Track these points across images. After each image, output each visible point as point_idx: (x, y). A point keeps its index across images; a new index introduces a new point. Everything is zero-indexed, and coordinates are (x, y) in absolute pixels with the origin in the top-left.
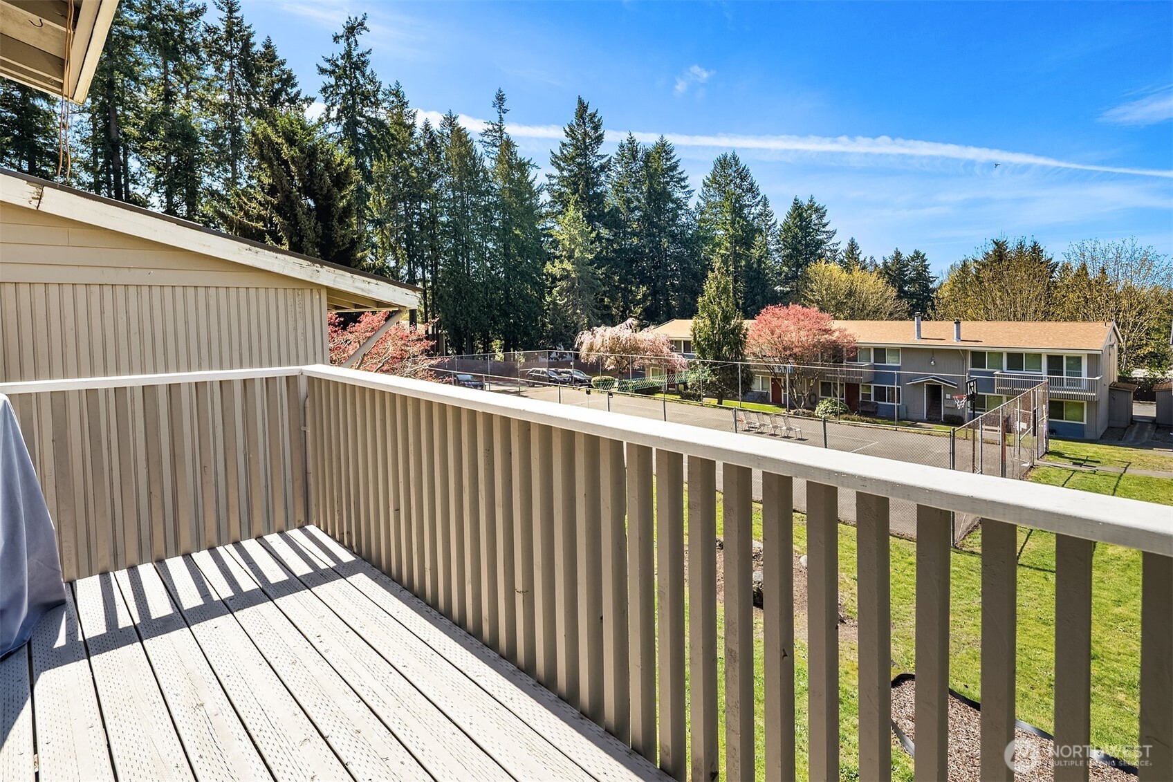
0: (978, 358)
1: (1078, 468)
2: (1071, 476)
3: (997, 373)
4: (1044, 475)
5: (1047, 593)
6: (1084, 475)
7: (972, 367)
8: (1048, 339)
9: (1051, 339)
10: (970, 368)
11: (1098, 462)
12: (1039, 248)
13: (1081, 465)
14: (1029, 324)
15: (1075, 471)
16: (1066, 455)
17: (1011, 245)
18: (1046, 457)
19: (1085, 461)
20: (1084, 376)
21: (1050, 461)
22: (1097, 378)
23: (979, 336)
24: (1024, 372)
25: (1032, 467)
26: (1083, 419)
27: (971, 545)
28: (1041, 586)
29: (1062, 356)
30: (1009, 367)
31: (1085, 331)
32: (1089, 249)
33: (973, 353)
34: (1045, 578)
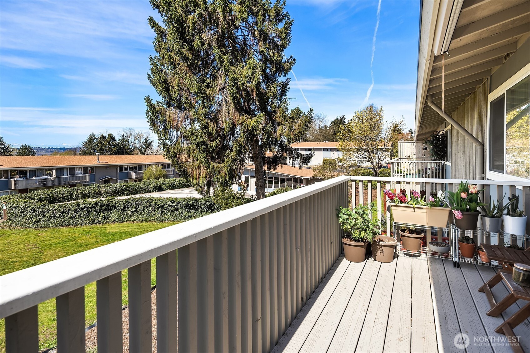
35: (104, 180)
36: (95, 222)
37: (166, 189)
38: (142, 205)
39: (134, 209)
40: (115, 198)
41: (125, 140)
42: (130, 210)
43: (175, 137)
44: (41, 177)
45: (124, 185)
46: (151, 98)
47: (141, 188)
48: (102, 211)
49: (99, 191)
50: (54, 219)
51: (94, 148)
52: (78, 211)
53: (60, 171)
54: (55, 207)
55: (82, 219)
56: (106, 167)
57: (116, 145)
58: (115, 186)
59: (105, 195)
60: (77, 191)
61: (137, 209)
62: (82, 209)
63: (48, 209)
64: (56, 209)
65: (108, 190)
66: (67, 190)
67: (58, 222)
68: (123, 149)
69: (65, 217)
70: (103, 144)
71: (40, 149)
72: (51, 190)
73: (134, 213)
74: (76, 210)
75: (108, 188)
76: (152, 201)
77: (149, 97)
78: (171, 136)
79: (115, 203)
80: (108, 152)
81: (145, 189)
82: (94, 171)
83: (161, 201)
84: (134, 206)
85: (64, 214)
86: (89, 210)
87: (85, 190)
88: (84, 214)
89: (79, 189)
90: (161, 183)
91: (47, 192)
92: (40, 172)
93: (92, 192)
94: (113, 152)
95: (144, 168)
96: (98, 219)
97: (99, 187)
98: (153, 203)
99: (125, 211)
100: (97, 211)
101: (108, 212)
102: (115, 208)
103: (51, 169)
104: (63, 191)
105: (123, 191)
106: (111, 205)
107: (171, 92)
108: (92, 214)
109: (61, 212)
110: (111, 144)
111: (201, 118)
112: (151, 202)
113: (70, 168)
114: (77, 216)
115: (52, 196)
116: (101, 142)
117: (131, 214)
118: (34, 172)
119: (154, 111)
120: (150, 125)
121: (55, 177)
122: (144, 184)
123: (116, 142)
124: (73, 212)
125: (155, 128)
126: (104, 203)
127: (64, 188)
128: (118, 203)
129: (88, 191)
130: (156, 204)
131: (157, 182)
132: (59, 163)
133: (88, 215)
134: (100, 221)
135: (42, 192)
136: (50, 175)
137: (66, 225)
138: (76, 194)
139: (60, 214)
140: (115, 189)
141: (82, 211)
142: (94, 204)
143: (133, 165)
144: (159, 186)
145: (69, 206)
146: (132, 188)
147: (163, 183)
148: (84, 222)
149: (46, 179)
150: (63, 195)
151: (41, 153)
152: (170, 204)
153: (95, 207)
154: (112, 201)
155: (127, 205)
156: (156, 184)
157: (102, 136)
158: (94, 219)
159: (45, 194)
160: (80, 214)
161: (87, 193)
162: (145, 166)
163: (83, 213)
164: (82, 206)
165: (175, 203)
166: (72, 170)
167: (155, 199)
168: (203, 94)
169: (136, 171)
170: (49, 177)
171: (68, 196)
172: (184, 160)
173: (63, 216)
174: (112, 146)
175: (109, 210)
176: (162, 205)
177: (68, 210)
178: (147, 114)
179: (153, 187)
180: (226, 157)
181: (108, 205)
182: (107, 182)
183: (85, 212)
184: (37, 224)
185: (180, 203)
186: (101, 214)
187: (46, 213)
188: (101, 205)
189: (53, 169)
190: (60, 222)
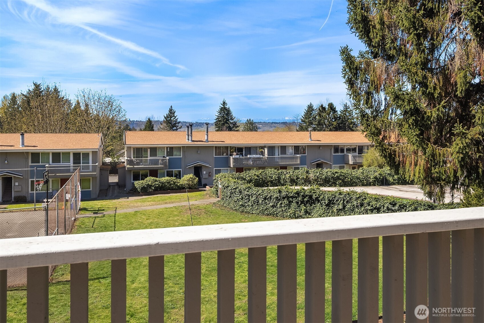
0: (36, 156)
1: (96, 215)
2: (95, 220)
3: (47, 165)
4: (82, 223)
5: (103, 290)
6: (100, 218)
7: (32, 163)
8: (73, 144)
9: (74, 143)
10: (30, 164)
11: (104, 210)
12: (58, 90)
13: (97, 213)
14: (62, 135)
15: (95, 218)
16: (89, 209)
17: (43, 87)
18: (80, 212)
19: (98, 210)
20: (91, 164)
21: (83, 214)
22: (97, 164)
23: (35, 143)
24: (61, 164)
25: (75, 220)
26: (90, 187)
27: (57, 277)
28: (99, 288)
29: (80, 153)
30: (53, 162)
31: (90, 138)
32: (87, 93)
33: (33, 154)
34: (99, 282)
35: (317, 164)
36: (296, 216)
37: (394, 184)
38: (352, 202)
39: (341, 207)
40: (319, 189)
41: (348, 111)
42: (336, 206)
43: (384, 104)
44: (254, 156)
45: (336, 172)
46: (350, 47)
47: (358, 178)
48: (304, 204)
49: (307, 177)
50: (257, 205)
51: (311, 122)
52: (279, 200)
53: (271, 149)
54: (258, 191)
55: (283, 210)
56: (319, 147)
57: (337, 117)
58: (326, 172)
59: (314, 182)
60: (285, 175)
61: (344, 207)
62: (284, 198)
63: (252, 193)
64: (259, 194)
65: (317, 177)
66: (276, 173)
67: (261, 210)
68: (346, 123)
69: (267, 205)
70: (323, 116)
71: (265, 124)
72: (261, 171)
73: (341, 212)
74: (277, 198)
75: (318, 175)
76: (365, 198)
77: (347, 47)
78: (377, 103)
79: (319, 195)
80: (327, 127)
81: (363, 180)
82: (305, 151)
83: (376, 201)
84: (341, 202)
85: (266, 201)
86: (291, 199)
87: (293, 174)
88: (286, 204)
89: (287, 173)
90: (386, 173)
91: (256, 173)
92: (254, 150)
93: (300, 178)
94: (334, 128)
95: (366, 150)
96: (299, 212)
97: (307, 172)
98: (366, 201)
99: (330, 207)
100: (299, 202)
101: (311, 206)
102: (319, 201)
103: (263, 147)
104: (271, 173)
105: (336, 180)
106: (314, 197)
107: (371, 35)
108: (294, 205)
109: (263, 198)
110: (331, 117)
111: (414, 70)
112: (362, 200)
113: (281, 146)
114: (278, 206)
115: (261, 178)
116: (320, 115)
117: (337, 213)
118: (249, 150)
119: (352, 67)
120: (347, 87)
121: (267, 156)
122: (363, 173)
123: (337, 114)
124: (275, 200)
125: (355, 92)
126: (307, 193)
127: (273, 169)
128: (322, 196)
129: (296, 176)
130: (369, 203)
131: (380, 171)
132: (271, 140)
133: (289, 207)
134: (301, 216)
135: (254, 173)
136: (262, 153)
137: (268, 215)
138: (284, 179)
139: (263, 200)
140: (325, 177)
141: (283, 200)
142: (295, 193)
143: (351, 145)
144: (383, 178)
145: (271, 192)
146: (346, 177)
147: (388, 174)
148: (285, 214)
149: (258, 158)
150: (271, 178)
151: (266, 128)
152: (390, 206)
153: (296, 197)
154: (315, 191)
155: (332, 199)
156: (379, 174)
157: (322, 106)
158: (295, 211)
159: (255, 175)
160: (281, 204)
161: (295, 178)
162: (367, 147)
163: (284, 203)
164: (284, 194)
165: (398, 205)
166: (283, 149)
167: (369, 196)
168: (417, 30)
169: (355, 154)
170: (261, 156)
171: (276, 180)
172: (393, 140)
173: (265, 203)
174: (332, 119)
175: (312, 203)
176: (378, 206)
177: (270, 197)
178: (344, 72)
179: (375, 178)
180: (454, 136)
181: (311, 197)
182: (319, 166)
183: (286, 201)
184: (242, 208)
185: (405, 208)
186: (303, 207)
187: (251, 197)
188: (303, 196)
189: (265, 147)
190: (262, 210)
